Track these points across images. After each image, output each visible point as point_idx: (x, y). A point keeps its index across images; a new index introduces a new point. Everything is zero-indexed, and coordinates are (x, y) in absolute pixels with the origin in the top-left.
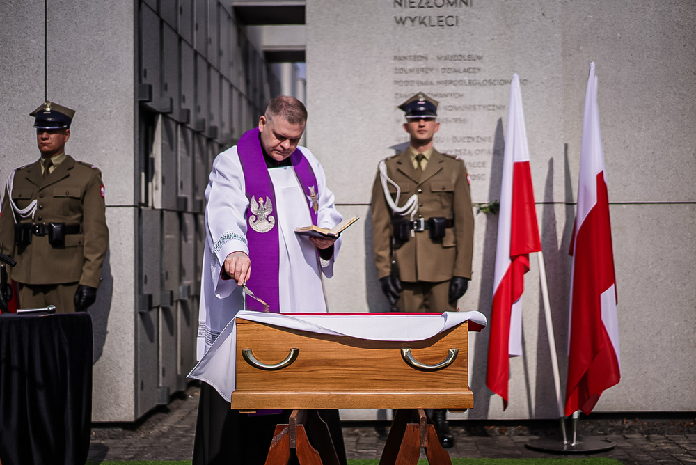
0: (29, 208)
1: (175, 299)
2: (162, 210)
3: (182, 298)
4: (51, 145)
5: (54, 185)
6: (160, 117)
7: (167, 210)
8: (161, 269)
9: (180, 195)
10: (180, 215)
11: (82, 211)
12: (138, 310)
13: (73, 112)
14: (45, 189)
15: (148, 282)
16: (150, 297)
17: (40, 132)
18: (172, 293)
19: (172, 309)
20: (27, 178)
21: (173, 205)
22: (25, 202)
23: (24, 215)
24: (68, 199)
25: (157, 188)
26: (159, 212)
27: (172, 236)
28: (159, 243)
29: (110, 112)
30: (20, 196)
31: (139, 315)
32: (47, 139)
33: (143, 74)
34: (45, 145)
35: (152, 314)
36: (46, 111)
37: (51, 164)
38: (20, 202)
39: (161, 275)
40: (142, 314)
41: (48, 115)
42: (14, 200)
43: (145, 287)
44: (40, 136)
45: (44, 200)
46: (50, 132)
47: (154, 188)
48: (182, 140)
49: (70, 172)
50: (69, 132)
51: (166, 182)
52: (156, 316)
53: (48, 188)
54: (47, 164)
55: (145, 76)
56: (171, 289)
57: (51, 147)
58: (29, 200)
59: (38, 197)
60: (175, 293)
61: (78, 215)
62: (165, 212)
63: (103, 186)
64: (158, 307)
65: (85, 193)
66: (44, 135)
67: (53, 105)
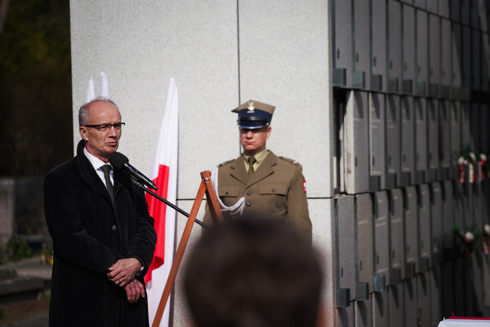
0: (237, 205)
1: (371, 291)
2: (355, 195)
3: (377, 290)
4: (255, 144)
5: (260, 182)
6: (352, 93)
7: (359, 194)
8: (356, 259)
9: (372, 174)
10: (373, 196)
11: (286, 208)
12: (336, 306)
13: (274, 108)
14: (252, 187)
15: (344, 276)
16: (348, 291)
17: (244, 131)
18: (367, 285)
19: (367, 303)
20: (231, 175)
21: (366, 187)
22: (232, 200)
23: (232, 212)
24: (275, 196)
25: (349, 172)
26: (353, 196)
27: (366, 221)
28: (353, 231)
29: (305, 101)
30: (227, 194)
31: (337, 310)
32: (251, 138)
33: (336, 56)
34: (249, 144)
35: (349, 310)
36: (249, 110)
37: (255, 161)
38: (226, 199)
39: (356, 266)
40: (340, 309)
41: (252, 114)
42: (221, 197)
43: (342, 280)
44: (244, 135)
45: (252, 197)
46: (254, 131)
47: (346, 171)
48: (374, 109)
49: (274, 168)
50: (270, 128)
51: (358, 164)
52: (352, 311)
53: (254, 185)
54: (252, 161)
55: (338, 57)
56: (367, 281)
57: (255, 146)
58: (236, 198)
59: (246, 195)
60: (371, 285)
61: (284, 211)
62: (357, 196)
63: (305, 182)
64: (354, 301)
65: (289, 190)
66: (249, 134)
67: (256, 103)
